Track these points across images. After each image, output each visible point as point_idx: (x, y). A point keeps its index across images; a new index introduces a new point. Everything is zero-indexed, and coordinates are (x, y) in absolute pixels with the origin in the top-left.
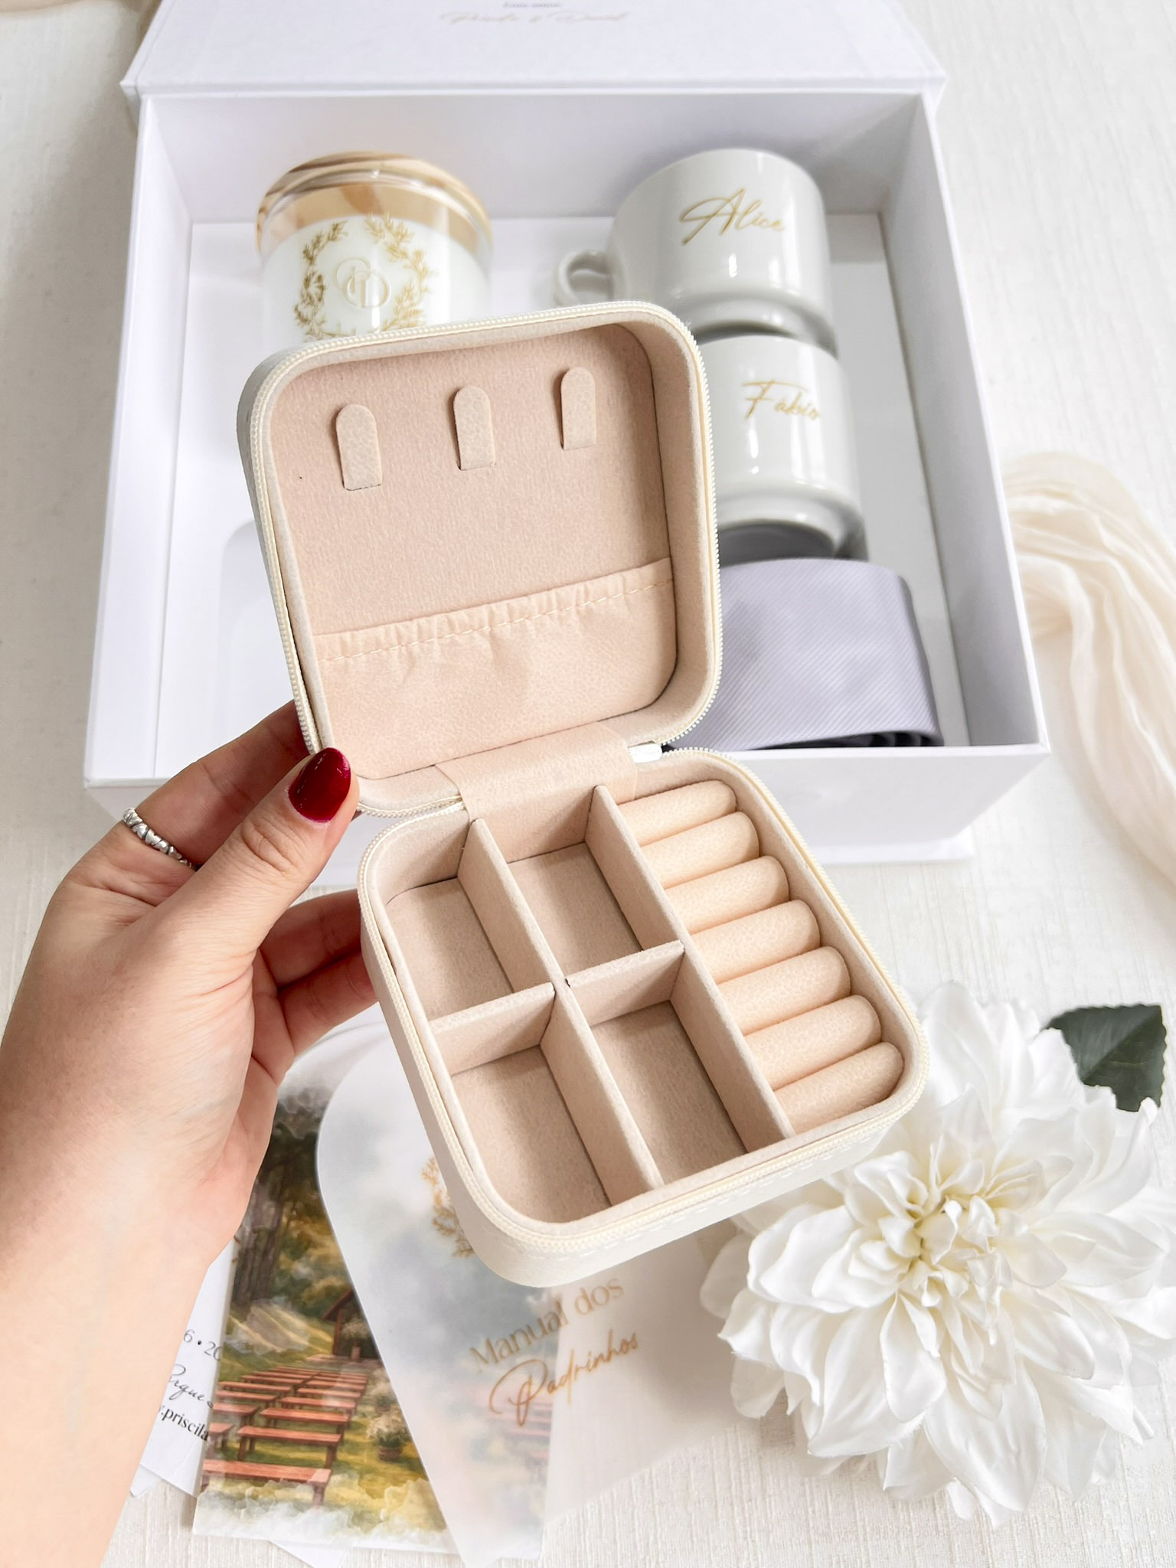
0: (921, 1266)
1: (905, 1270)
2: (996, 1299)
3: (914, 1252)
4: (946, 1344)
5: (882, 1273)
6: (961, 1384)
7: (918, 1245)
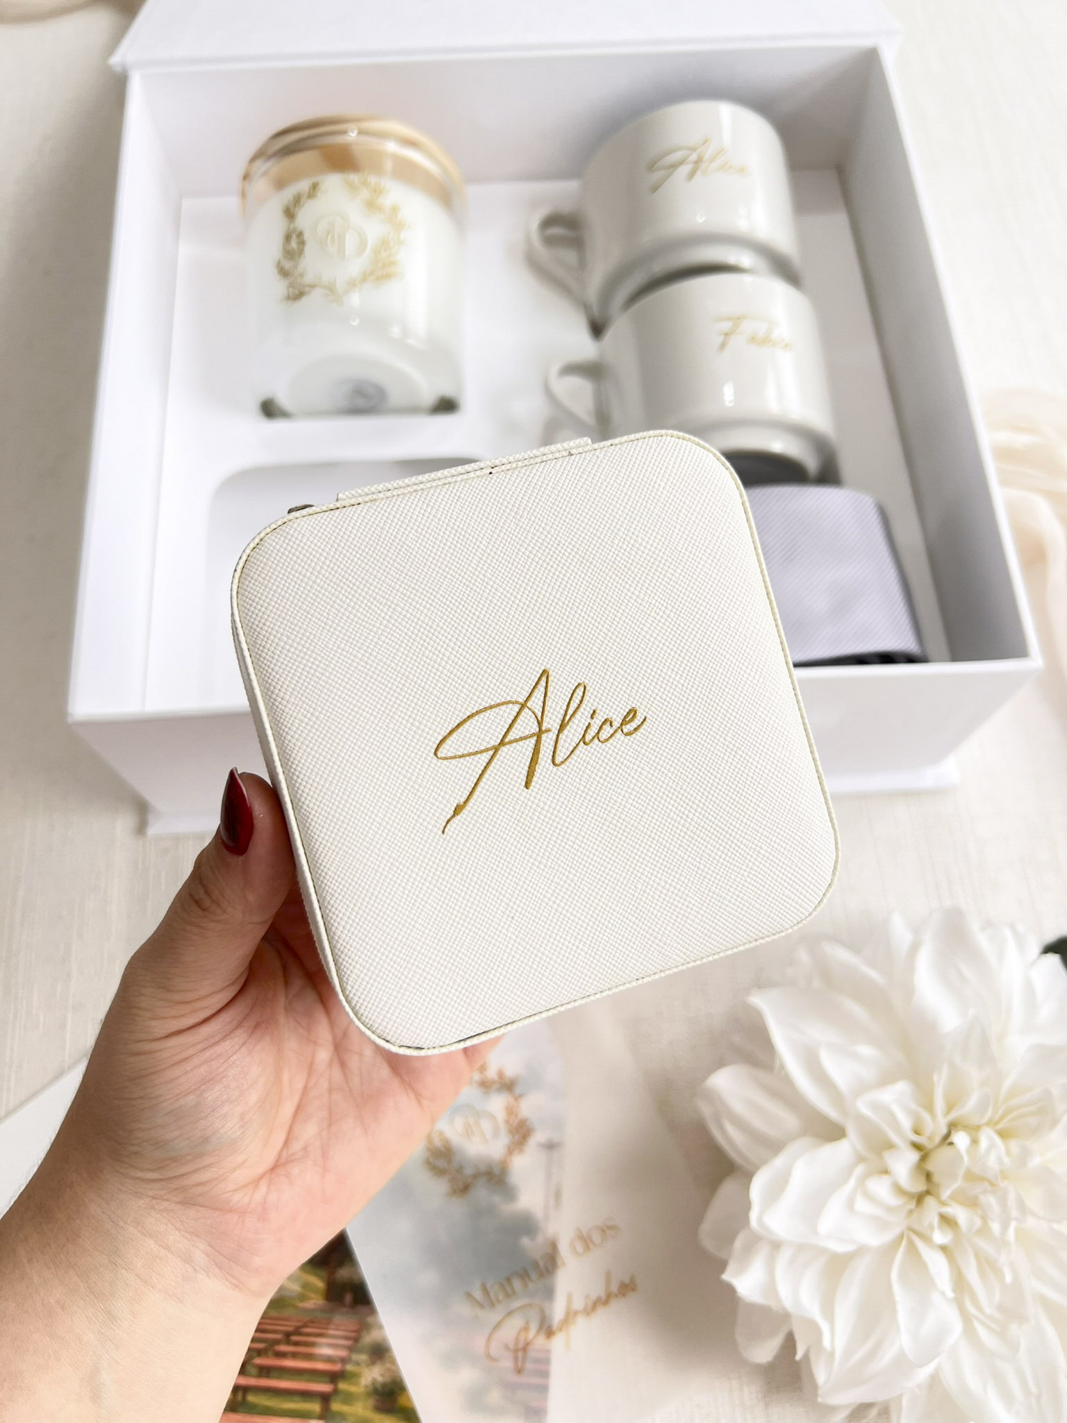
0: (930, 1201)
1: (912, 1205)
2: (1011, 1235)
3: (921, 1187)
4: (960, 1283)
5: (890, 1209)
6: (977, 1325)
7: (923, 1178)
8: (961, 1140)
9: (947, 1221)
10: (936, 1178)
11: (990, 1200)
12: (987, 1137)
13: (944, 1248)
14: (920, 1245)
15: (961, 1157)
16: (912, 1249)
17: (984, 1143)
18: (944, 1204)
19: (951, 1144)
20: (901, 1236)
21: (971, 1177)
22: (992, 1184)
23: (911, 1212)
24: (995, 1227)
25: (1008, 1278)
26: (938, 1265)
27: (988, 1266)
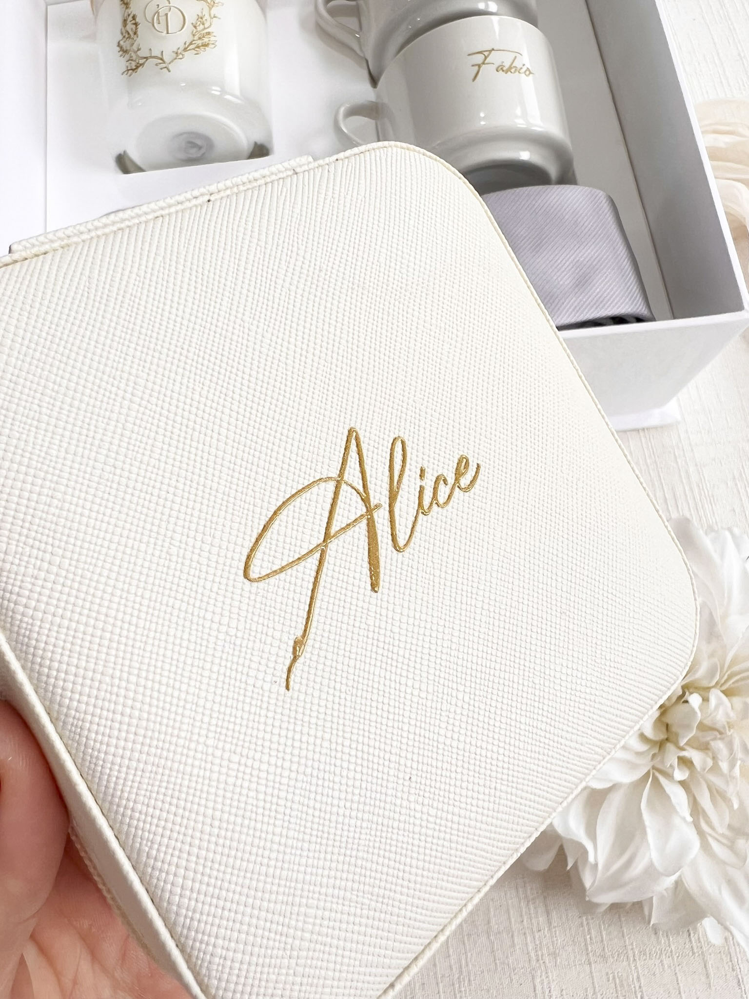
0: (670, 747)
1: (656, 750)
2: (737, 771)
3: (662, 736)
4: (696, 808)
5: (638, 754)
6: (710, 840)
7: (664, 729)
8: (695, 700)
9: (685, 762)
10: (674, 729)
11: (719, 746)
12: (715, 696)
13: (682, 783)
14: (662, 779)
15: (695, 713)
16: (656, 782)
17: (713, 701)
18: (682, 749)
19: (686, 702)
20: (648, 773)
21: (702, 727)
22: (721, 733)
23: (654, 756)
24: (724, 766)
25: (736, 806)
26: (678, 797)
27: (717, 795)
